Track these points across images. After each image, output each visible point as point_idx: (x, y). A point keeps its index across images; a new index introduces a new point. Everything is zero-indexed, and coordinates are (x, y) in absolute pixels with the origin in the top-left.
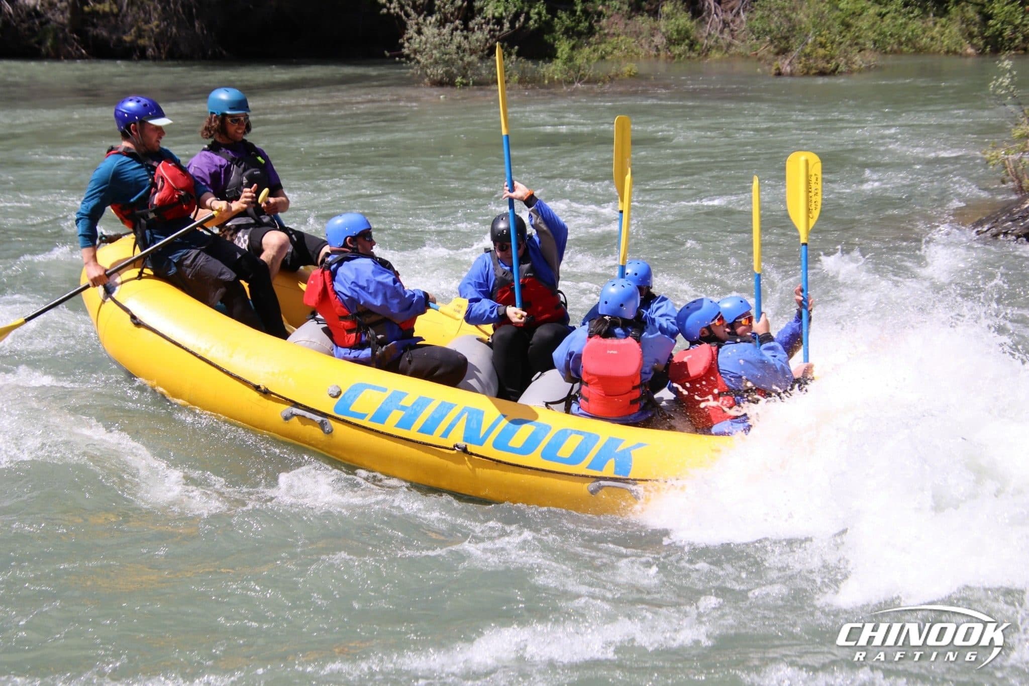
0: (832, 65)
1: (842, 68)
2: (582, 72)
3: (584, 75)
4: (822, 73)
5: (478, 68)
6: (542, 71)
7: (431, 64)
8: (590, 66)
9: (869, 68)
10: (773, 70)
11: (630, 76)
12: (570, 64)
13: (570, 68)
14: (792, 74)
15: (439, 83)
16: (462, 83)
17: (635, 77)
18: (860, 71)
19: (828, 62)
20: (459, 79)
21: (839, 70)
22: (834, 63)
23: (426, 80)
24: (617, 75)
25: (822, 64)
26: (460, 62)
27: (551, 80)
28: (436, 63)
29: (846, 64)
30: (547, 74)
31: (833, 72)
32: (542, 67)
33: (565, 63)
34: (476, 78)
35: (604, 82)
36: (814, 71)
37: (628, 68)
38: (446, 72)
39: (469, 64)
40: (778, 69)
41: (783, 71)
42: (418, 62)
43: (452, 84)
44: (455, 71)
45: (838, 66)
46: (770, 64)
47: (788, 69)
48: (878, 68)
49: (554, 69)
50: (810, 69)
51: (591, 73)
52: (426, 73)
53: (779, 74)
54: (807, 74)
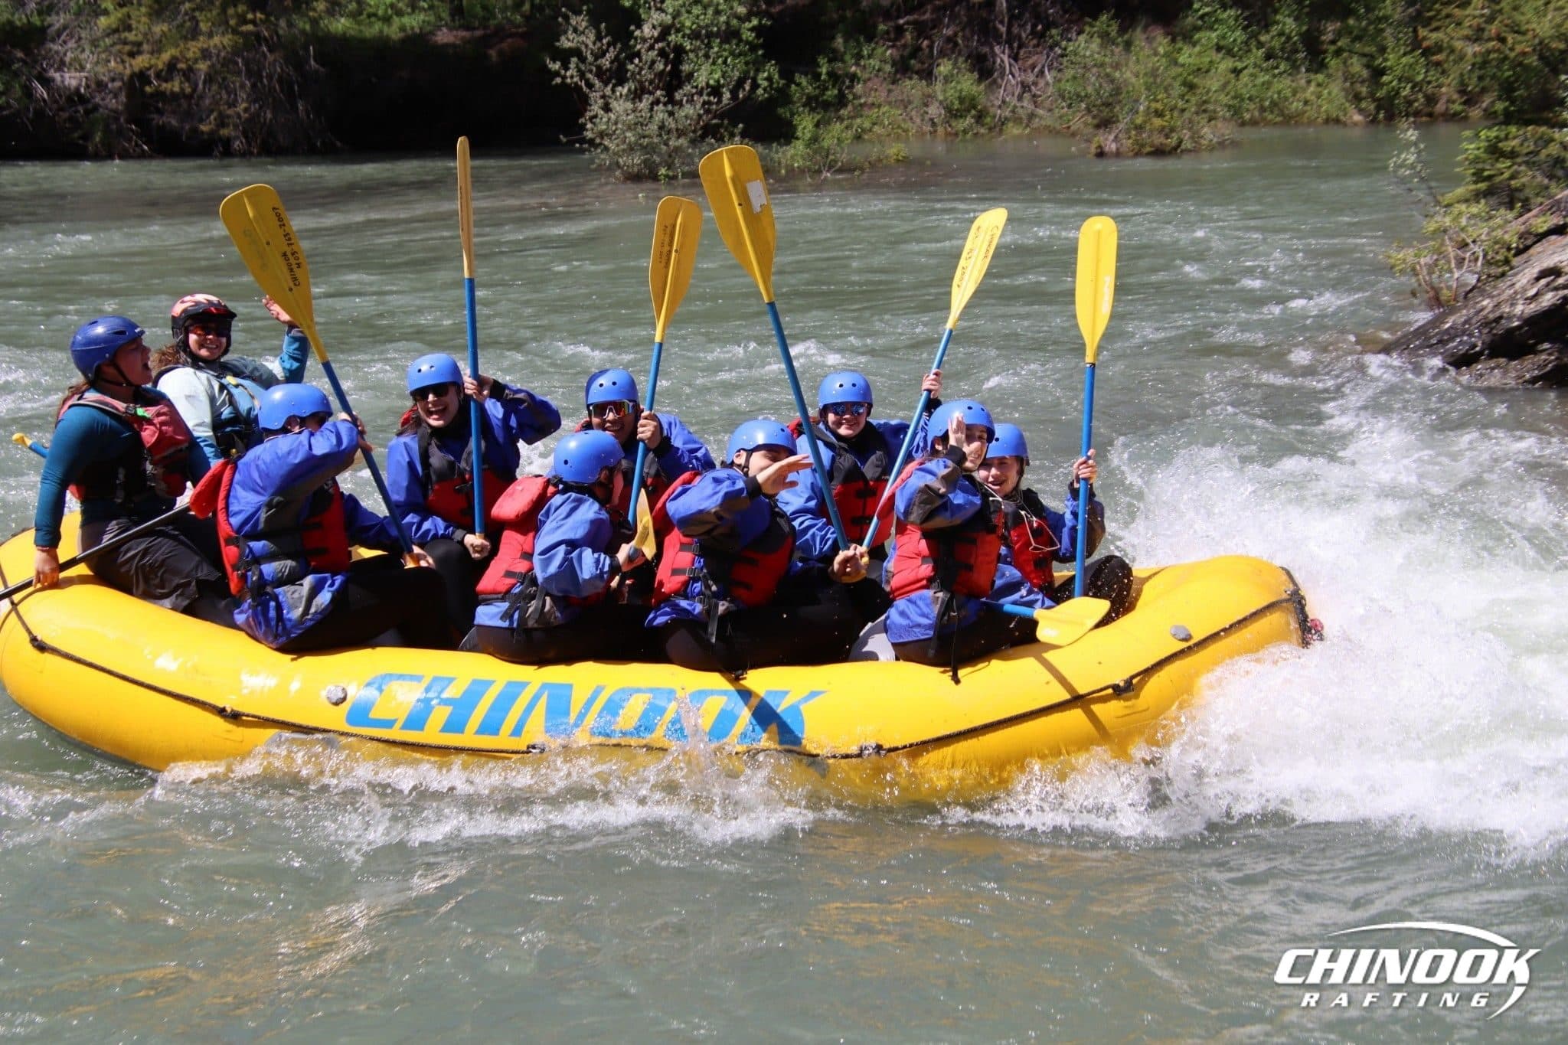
0: (1173, 141)
1: (1187, 144)
2: (831, 157)
3: (836, 161)
4: (1159, 152)
5: (689, 155)
6: (776, 156)
7: (624, 150)
8: (843, 149)
9: (1222, 144)
10: (1093, 150)
11: (898, 161)
12: (816, 146)
13: (815, 152)
14: (1118, 154)
15: (635, 178)
16: (667, 176)
17: (905, 162)
18: (1211, 148)
19: (1167, 137)
20: (663, 171)
21: (1183, 147)
22: (1175, 136)
23: (618, 173)
24: (880, 160)
25: (1158, 140)
26: (664, 148)
27: (791, 170)
28: (631, 149)
29: (1192, 138)
30: (783, 161)
31: (1174, 151)
32: (777, 152)
33: (808, 146)
34: (686, 169)
35: (862, 170)
36: (1148, 149)
37: (895, 150)
38: (645, 161)
39: (677, 149)
40: (1100, 147)
41: (1107, 149)
42: (606, 149)
43: (655, 178)
44: (658, 160)
45: (1180, 142)
46: (1089, 141)
47: (1114, 146)
48: (1234, 144)
49: (793, 154)
50: (1143, 146)
51: (843, 157)
52: (618, 163)
53: (1101, 154)
54: (1138, 154)
